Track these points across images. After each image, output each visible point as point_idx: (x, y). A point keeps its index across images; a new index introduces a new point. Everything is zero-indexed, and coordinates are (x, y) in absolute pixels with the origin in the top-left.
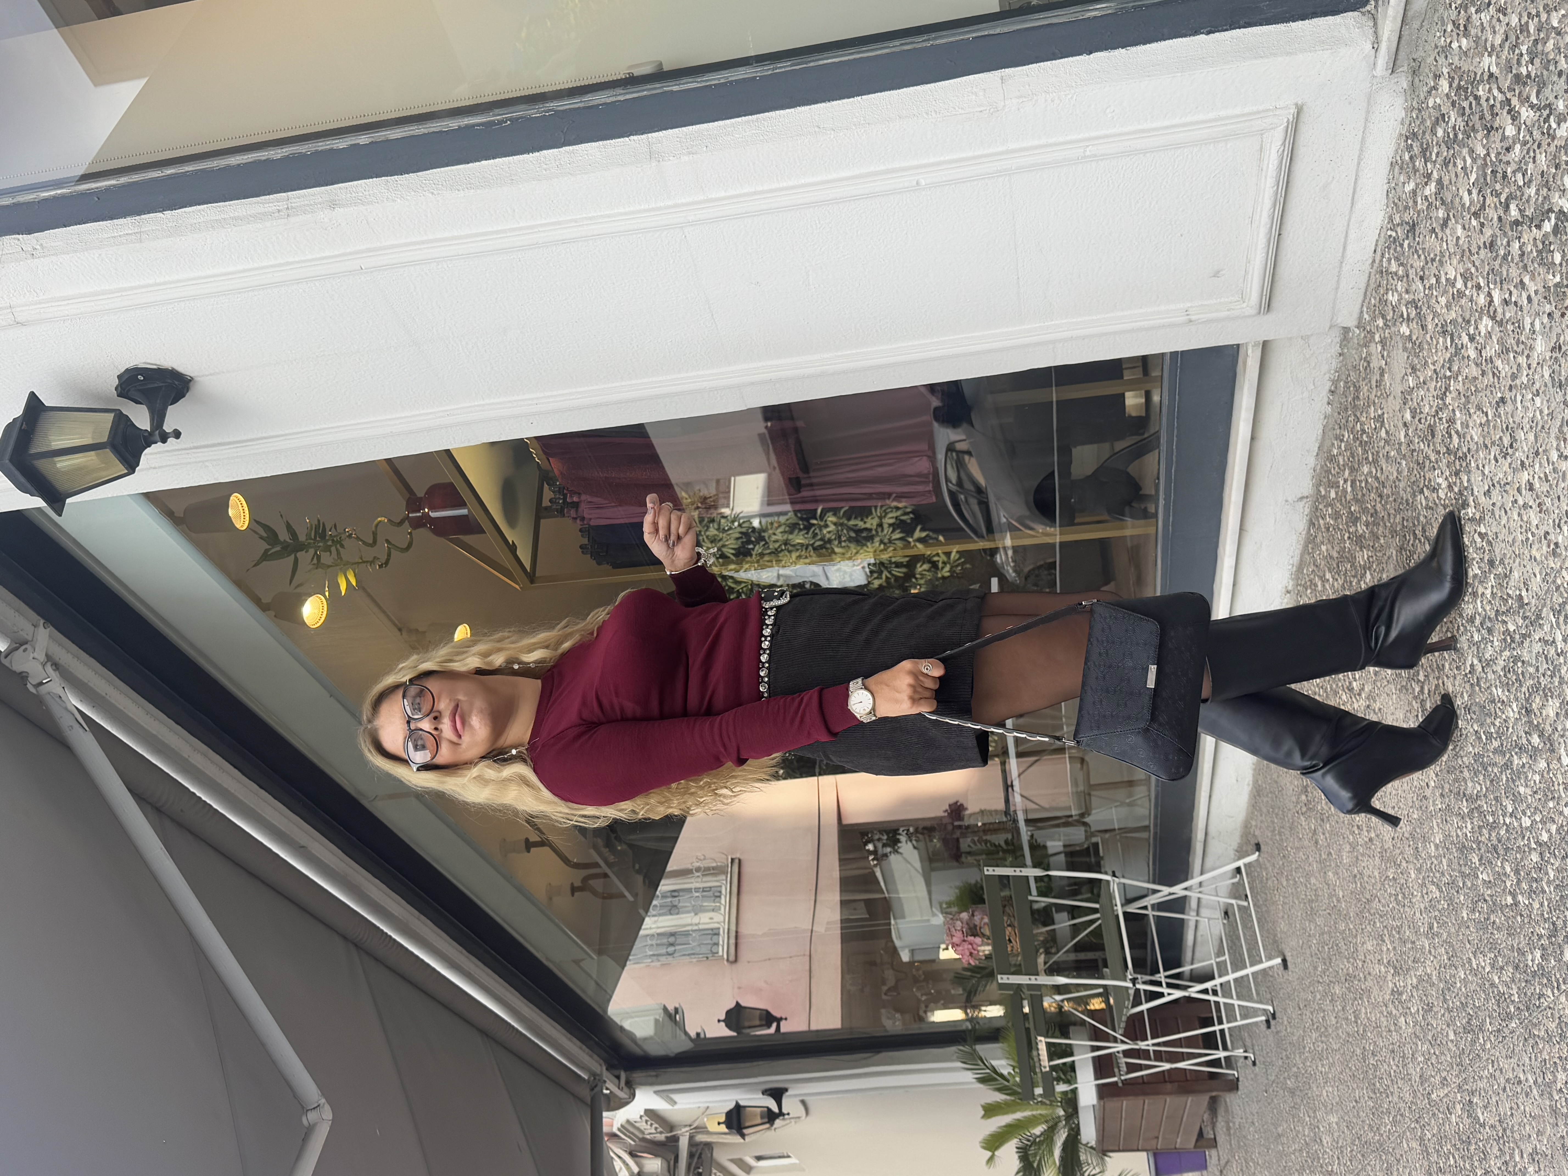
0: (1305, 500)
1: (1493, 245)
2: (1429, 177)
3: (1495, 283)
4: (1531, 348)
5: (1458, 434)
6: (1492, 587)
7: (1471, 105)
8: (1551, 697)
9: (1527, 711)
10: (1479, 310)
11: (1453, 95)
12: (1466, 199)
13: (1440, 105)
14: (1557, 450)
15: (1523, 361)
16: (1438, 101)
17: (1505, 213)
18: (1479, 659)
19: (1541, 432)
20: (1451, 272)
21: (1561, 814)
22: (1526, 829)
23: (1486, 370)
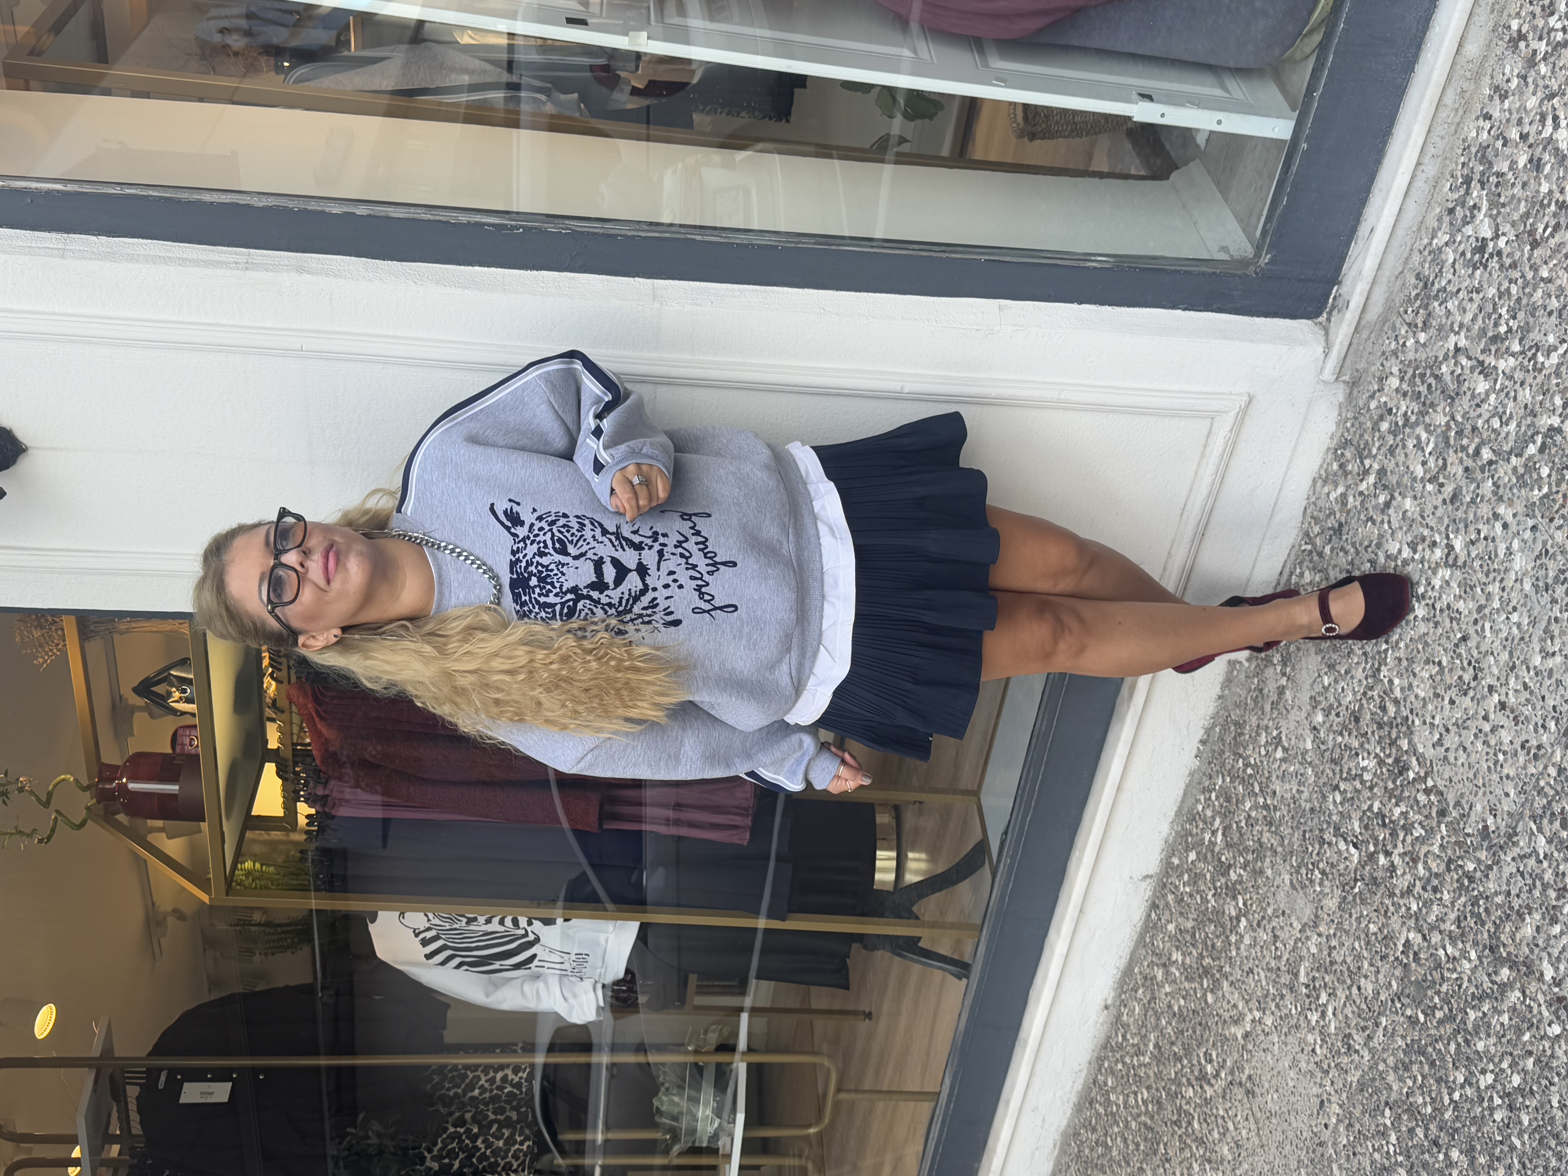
0: (1148, 880)
1: (1455, 497)
2: (1366, 472)
3: (1457, 531)
4: (1507, 570)
5: (1396, 702)
6: (1442, 838)
7: (1430, 386)
8: (1529, 914)
9: (1492, 950)
10: (1433, 566)
11: (1405, 386)
12: (1419, 471)
13: (1385, 403)
14: (1541, 652)
15: (1494, 588)
16: (1383, 399)
17: (1474, 461)
18: (1419, 930)
19: (1518, 644)
20: (1393, 547)
21: (1542, 1038)
22: (1487, 1088)
23: (1440, 620)
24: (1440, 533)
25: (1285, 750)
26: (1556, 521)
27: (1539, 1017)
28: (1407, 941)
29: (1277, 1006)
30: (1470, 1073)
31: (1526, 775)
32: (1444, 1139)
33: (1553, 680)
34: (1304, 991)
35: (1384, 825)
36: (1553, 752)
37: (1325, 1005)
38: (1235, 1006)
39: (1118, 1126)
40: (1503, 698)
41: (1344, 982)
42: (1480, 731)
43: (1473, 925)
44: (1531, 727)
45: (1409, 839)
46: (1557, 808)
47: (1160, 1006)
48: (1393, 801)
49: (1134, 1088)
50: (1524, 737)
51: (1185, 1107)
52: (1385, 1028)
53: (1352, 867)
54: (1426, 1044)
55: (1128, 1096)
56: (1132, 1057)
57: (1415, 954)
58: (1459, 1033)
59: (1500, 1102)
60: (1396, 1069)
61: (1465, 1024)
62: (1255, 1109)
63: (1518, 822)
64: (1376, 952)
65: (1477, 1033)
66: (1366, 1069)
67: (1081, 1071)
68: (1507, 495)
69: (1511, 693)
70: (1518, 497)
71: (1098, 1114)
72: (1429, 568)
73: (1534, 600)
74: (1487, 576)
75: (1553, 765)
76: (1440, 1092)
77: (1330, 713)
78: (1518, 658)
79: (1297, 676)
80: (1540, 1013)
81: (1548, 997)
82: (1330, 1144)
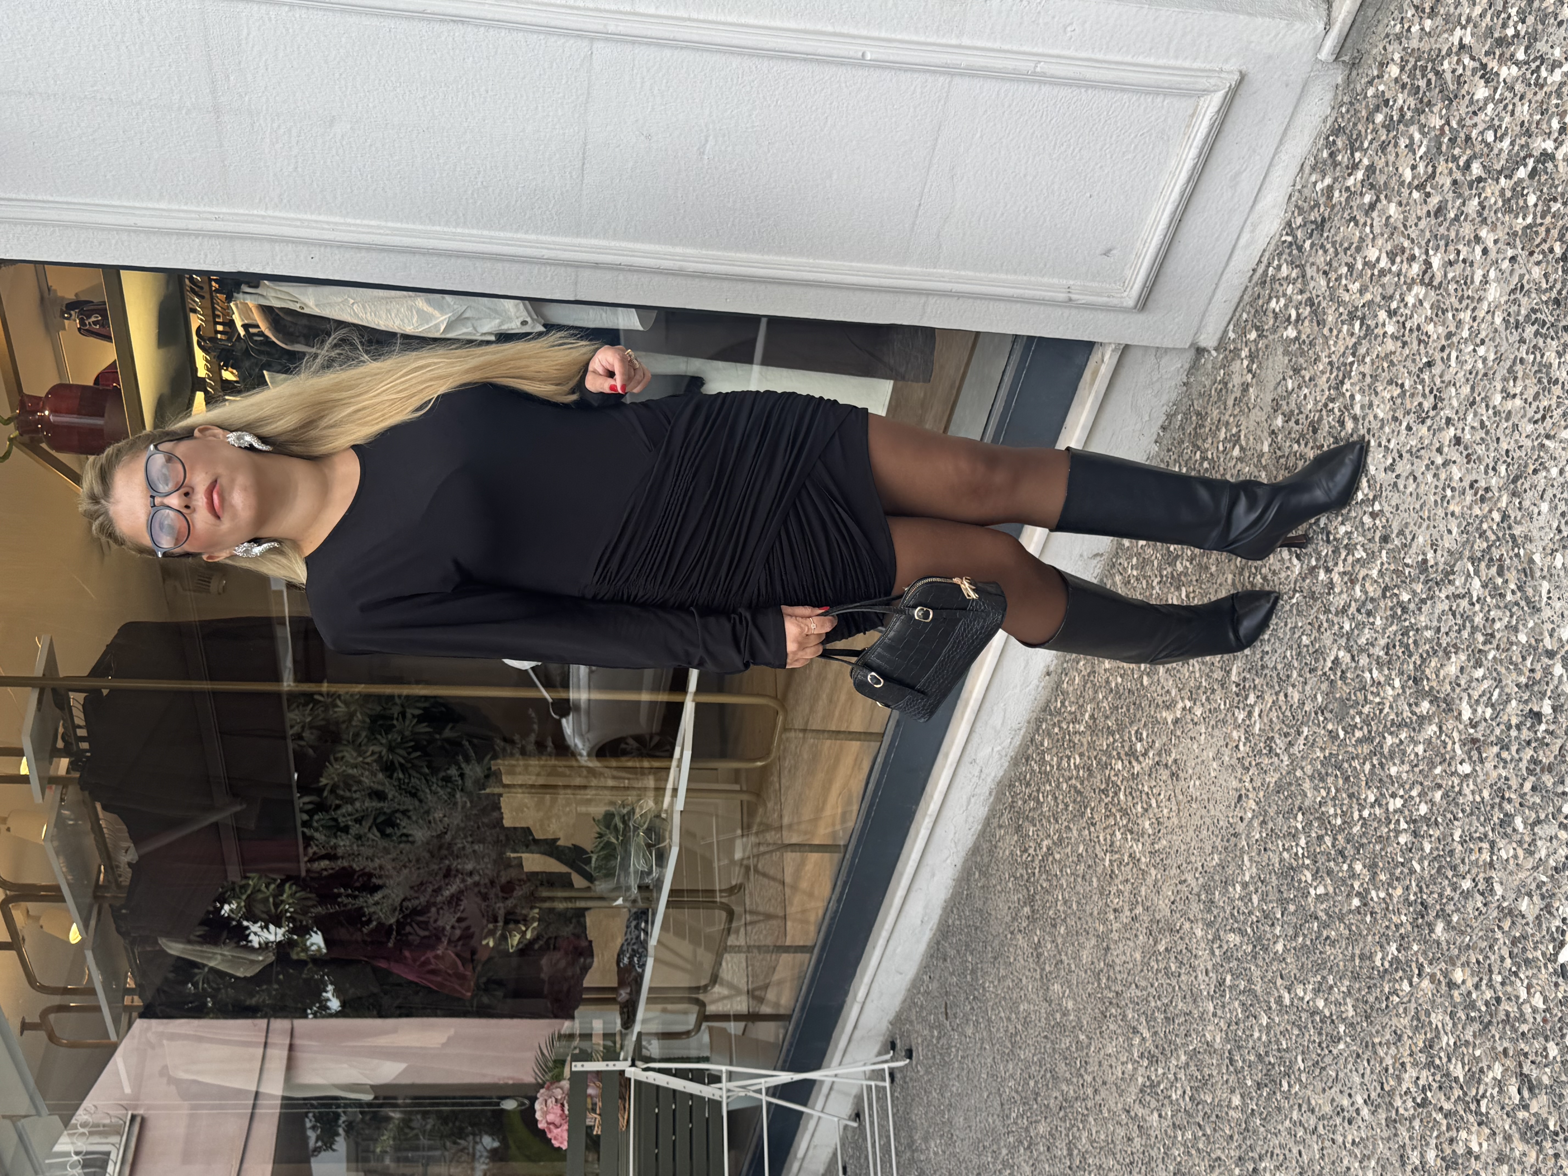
1: (1440, 211)
2: (1355, 166)
3: (1437, 249)
4: (1480, 300)
5: (1355, 418)
6: (1382, 564)
7: (1429, 82)
8: (1456, 653)
9: (1415, 681)
10: (1409, 281)
11: (1405, 78)
12: (1408, 175)
13: (1383, 92)
14: (1502, 392)
15: (1466, 316)
16: (1381, 88)
17: (1464, 175)
18: (1349, 649)
19: (1481, 380)
20: (1372, 254)
21: (1452, 774)
22: (1395, 811)
23: (1409, 340)
24: (1420, 248)
25: (1242, 449)
26: (1536, 255)
27: (1452, 753)
28: (1337, 658)
29: (1208, 699)
30: (1381, 794)
32: (1349, 851)
33: (1510, 423)
34: (1234, 689)
35: (1328, 541)
36: (1500, 496)
37: (1252, 706)
38: (1168, 692)
39: (1050, 785)
41: (1272, 687)
42: (1433, 463)
43: (1400, 654)
44: (1482, 468)
45: (1350, 559)
46: (1496, 554)
47: (1099, 679)
48: (1340, 519)
49: (1068, 752)
50: (1473, 477)
51: (1114, 778)
52: (1306, 739)
53: (1293, 577)
54: (1343, 760)
55: (1061, 759)
56: (1068, 723)
57: (1343, 672)
58: (1375, 755)
59: (1406, 826)
60: (1312, 778)
61: (1382, 747)
62: (1178, 791)
63: (1457, 561)
64: (1306, 664)
65: (1392, 758)
66: (1284, 773)
67: (1020, 729)
68: (1491, 218)
69: (1467, 428)
70: (1503, 223)
71: (1033, 771)
72: (1405, 283)
73: (1503, 336)
74: (1460, 302)
75: (1499, 510)
76: (1351, 807)
77: (1289, 420)
78: (1479, 395)
79: (1263, 375)
80: (1454, 750)
81: (1463, 737)
82: (1243, 837)
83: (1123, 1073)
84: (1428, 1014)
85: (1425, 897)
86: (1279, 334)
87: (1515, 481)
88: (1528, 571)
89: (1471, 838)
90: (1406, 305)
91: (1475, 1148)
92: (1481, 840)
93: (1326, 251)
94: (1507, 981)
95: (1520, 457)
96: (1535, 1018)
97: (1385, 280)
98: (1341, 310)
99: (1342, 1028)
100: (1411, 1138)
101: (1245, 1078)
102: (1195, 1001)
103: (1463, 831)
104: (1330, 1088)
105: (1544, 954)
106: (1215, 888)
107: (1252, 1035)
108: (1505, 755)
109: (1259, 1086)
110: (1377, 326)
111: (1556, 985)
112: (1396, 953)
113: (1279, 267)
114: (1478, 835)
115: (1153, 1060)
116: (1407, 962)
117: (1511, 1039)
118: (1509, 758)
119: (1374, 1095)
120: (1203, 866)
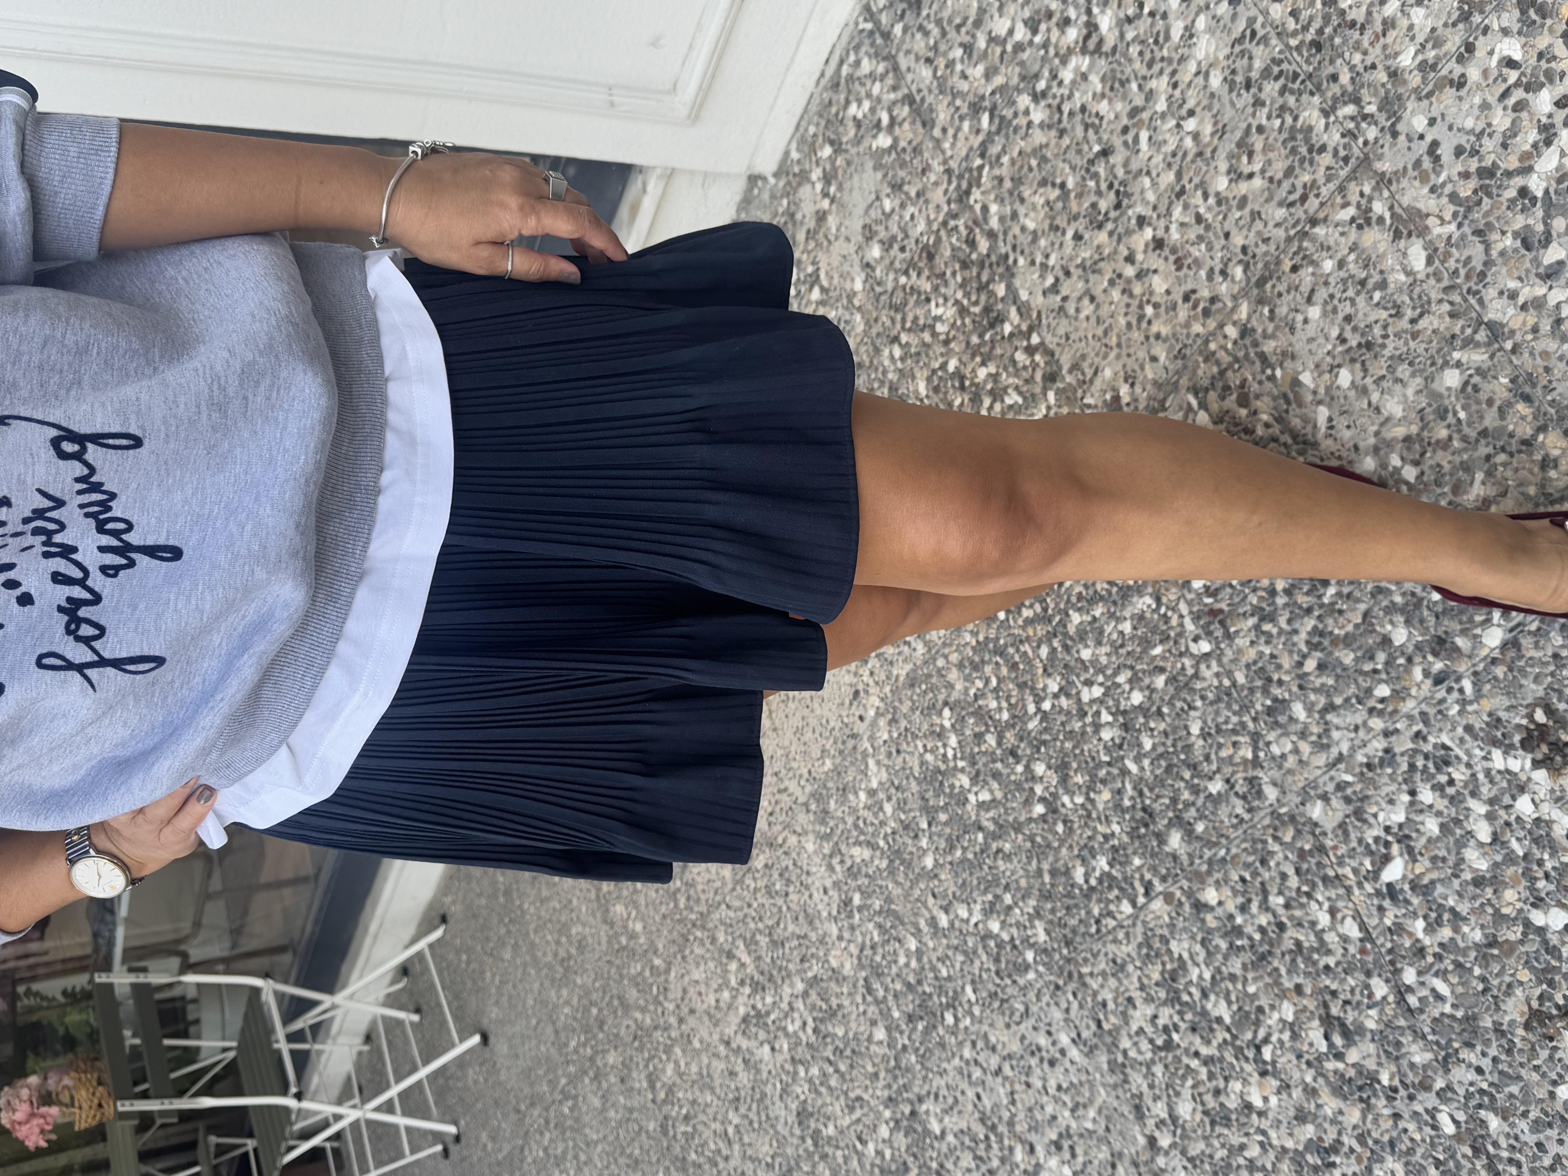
4: (1182, 59)
5: (992, 235)
6: (1050, 406)
10: (1062, 52)
14: (1229, 172)
15: (1161, 84)
19: (1193, 161)
20: (1001, 26)
21: (1181, 655)
22: (1093, 701)
23: (1069, 127)
27: (1178, 629)
30: (1068, 682)
31: (1188, 336)
32: (1024, 749)
33: (1247, 211)
35: (963, 388)
36: (1236, 306)
40: (1160, 233)
42: (1120, 276)
44: (1203, 273)
45: (999, 405)
46: (1234, 380)
48: (978, 359)
50: (1189, 286)
54: (1006, 644)
58: (1055, 636)
59: (1110, 719)
60: (960, 666)
61: (1065, 627)
63: (1168, 393)
65: (1082, 639)
66: (919, 663)
69: (1173, 227)
72: (1057, 55)
73: (1226, 101)
74: (1150, 67)
75: (1234, 324)
76: (1022, 699)
77: (891, 246)
78: (1191, 181)
79: (846, 198)
80: (1181, 625)
81: (1195, 609)
82: (865, 738)
83: (717, 1001)
84: (1165, 940)
85: (1148, 802)
86: (865, 144)
87: (1261, 283)
88: (1291, 396)
89: (1219, 731)
90: (1060, 83)
91: (1258, 1103)
92: (1234, 732)
93: (926, 34)
94: (1293, 903)
95: (1266, 254)
96: (1345, 949)
97: (1025, 56)
98: (958, 102)
99: (1030, 956)
100: (1151, 1086)
101: (889, 1009)
102: (811, 923)
103: (1205, 722)
104: (1018, 1024)
105: (1355, 871)
106: (830, 797)
107: (895, 962)
108: (1267, 627)
109: (911, 1018)
110: (1016, 115)
111: (1381, 909)
112: (1107, 868)
113: (858, 63)
114: (1230, 726)
115: (757, 988)
116: (1125, 879)
117: (1307, 974)
118: (1275, 631)
119: (1085, 1034)
120: (810, 772)
